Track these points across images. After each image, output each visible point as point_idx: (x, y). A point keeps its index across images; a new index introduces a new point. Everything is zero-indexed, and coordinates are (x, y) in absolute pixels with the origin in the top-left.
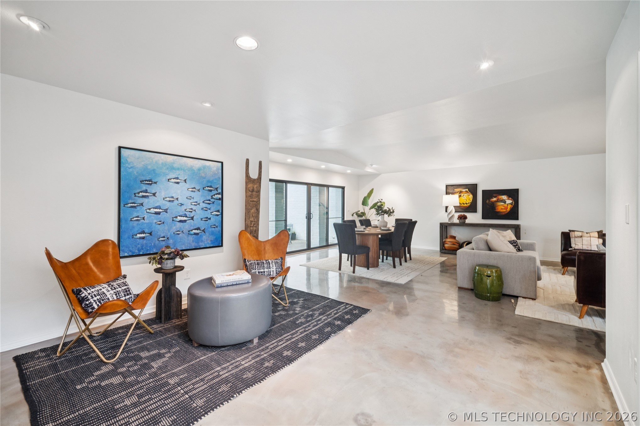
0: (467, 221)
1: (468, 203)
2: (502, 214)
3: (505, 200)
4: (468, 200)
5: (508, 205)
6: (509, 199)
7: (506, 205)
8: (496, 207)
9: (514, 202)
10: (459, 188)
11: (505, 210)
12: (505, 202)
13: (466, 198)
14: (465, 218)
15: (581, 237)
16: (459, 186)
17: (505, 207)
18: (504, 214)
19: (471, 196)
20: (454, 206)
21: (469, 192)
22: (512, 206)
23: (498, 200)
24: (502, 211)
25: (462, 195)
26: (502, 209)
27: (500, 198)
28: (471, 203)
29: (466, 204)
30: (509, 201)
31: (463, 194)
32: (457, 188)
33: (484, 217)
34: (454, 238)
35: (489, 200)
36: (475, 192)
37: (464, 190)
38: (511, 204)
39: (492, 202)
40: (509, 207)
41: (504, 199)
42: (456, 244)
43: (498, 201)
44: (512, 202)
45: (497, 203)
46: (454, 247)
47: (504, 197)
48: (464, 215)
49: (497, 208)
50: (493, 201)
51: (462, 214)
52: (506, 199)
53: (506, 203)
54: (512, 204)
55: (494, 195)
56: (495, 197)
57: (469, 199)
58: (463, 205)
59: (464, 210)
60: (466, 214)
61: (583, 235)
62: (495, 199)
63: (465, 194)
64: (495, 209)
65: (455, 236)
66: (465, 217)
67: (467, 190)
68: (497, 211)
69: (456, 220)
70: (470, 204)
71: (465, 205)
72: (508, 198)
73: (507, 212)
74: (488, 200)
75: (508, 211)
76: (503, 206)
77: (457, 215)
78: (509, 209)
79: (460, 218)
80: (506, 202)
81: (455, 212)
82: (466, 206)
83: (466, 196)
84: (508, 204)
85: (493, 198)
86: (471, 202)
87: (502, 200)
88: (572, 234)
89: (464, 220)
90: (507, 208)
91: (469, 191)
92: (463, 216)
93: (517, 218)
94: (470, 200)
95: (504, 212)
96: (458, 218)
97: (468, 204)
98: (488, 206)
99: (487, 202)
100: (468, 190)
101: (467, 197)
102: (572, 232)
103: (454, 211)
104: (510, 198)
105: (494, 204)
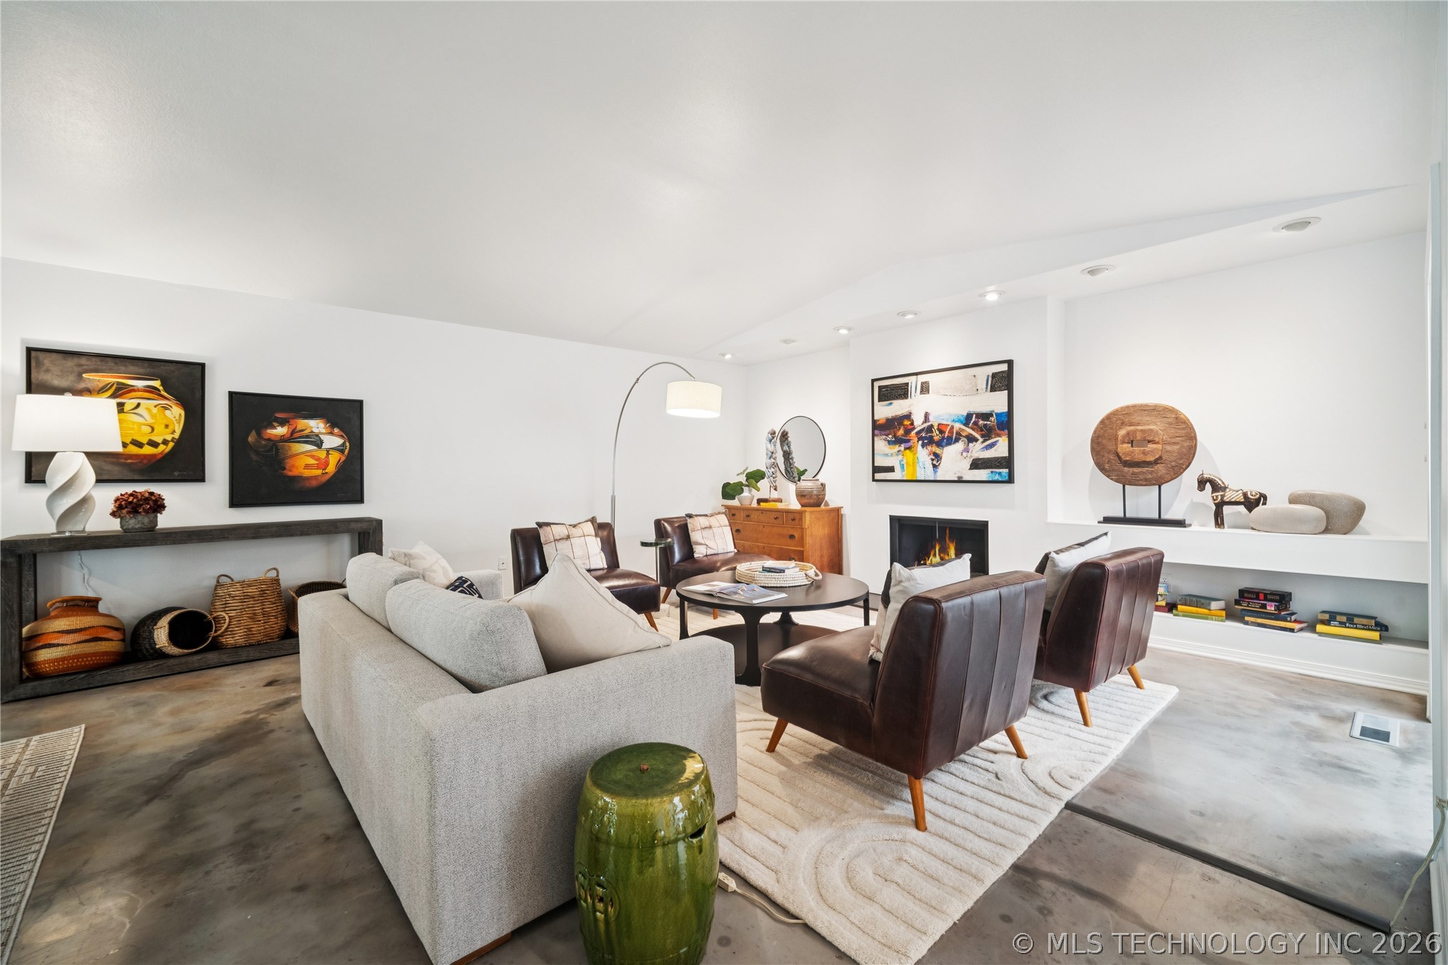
0: (165, 521)
1: (159, 440)
2: (307, 484)
3: (317, 435)
4: (159, 428)
5: (328, 453)
6: (331, 433)
7: (322, 455)
8: (285, 458)
9: (348, 444)
10: (110, 370)
11: (319, 472)
12: (319, 444)
13: (150, 421)
14: (157, 505)
15: (568, 537)
16: (111, 363)
17: (318, 459)
18: (314, 483)
19: (176, 414)
20: (90, 455)
21: (163, 393)
22: (343, 459)
23: (296, 435)
24: (307, 473)
25: (130, 403)
26: (307, 466)
27: (299, 427)
28: (178, 443)
29: (153, 444)
30: (333, 441)
31: (136, 401)
32: (97, 371)
33: (237, 500)
34: (90, 605)
35: (259, 434)
36: (198, 395)
37: (140, 384)
38: (340, 449)
39: (269, 440)
40: (334, 459)
41: (316, 430)
42: (112, 634)
43: (293, 437)
44: (344, 444)
45: (292, 444)
46: (95, 654)
47: (316, 426)
48: (152, 494)
49: (289, 463)
50: (273, 438)
51: (141, 488)
52: (324, 431)
53: (324, 446)
54: (342, 451)
55: (278, 415)
56: (283, 423)
57: (167, 426)
58: (133, 450)
59: (141, 471)
60: (157, 489)
61: (570, 534)
62: (280, 431)
63: (142, 401)
64: (284, 469)
65: (91, 594)
66: (156, 501)
67: (157, 384)
68: (290, 474)
69: (101, 520)
70: (171, 445)
71: (148, 450)
72: (329, 431)
73: (327, 477)
74: (254, 433)
75: (332, 474)
76: (313, 457)
77: (107, 496)
78: (331, 469)
79: (124, 507)
80: (322, 442)
81: (98, 481)
82: (153, 456)
83: (148, 409)
84: (328, 451)
85: (274, 428)
86: (177, 436)
87: (307, 436)
88: (545, 534)
89: (153, 515)
90: (327, 464)
91: (166, 390)
92: (147, 500)
93: (358, 498)
94: (169, 430)
95: (316, 477)
96: (120, 508)
97: (162, 447)
98: (254, 457)
99: (250, 439)
100: (162, 385)
101: (153, 416)
102: (545, 528)
103: (90, 475)
104: (336, 430)
105: (277, 450)
